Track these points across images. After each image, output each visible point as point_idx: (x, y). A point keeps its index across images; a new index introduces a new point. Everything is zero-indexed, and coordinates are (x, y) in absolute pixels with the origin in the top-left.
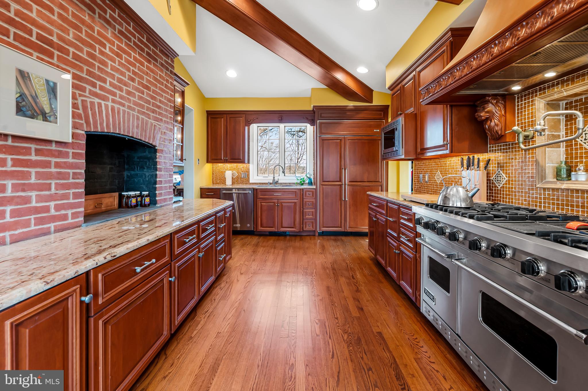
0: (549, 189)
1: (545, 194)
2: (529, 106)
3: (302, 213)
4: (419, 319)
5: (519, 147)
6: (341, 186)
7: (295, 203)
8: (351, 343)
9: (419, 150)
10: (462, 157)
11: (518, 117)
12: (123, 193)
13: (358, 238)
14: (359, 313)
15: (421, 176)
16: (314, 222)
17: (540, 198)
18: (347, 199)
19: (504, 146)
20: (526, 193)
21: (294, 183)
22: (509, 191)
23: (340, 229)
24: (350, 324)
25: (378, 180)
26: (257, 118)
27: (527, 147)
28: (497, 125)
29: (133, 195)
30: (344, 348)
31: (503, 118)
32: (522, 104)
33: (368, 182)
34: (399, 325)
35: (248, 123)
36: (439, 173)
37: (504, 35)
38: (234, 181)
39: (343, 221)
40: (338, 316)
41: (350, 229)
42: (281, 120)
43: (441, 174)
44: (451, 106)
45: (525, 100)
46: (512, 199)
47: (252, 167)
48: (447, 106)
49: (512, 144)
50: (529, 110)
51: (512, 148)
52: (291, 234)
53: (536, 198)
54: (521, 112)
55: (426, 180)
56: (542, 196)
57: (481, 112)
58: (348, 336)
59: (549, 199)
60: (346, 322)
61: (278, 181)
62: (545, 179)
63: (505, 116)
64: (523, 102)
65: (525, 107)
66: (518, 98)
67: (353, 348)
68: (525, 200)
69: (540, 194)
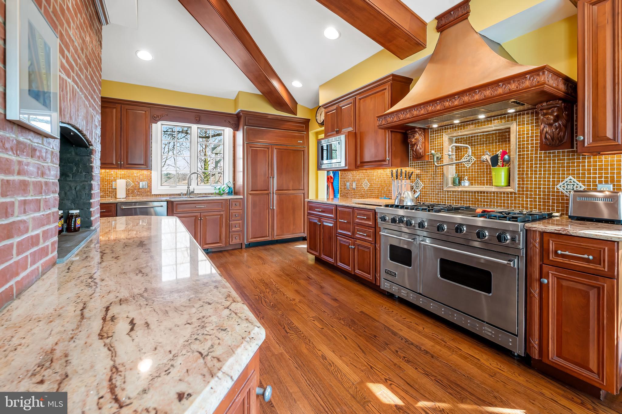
0: (450, 191)
1: (448, 195)
2: (438, 138)
3: (228, 226)
4: (377, 295)
5: (434, 164)
6: (268, 194)
7: (221, 215)
8: (350, 325)
9: (359, 163)
10: (392, 169)
11: (431, 144)
12: (71, 212)
13: (285, 245)
14: (337, 303)
15: (348, 184)
16: (241, 234)
17: (445, 197)
18: (274, 208)
19: (421, 163)
20: (436, 194)
21: (212, 194)
22: (425, 194)
23: (268, 238)
24: (338, 312)
25: (301, 188)
26: (167, 115)
27: (439, 165)
28: (421, 149)
29: (76, 213)
30: (348, 330)
31: (424, 145)
32: (433, 136)
33: (293, 190)
34: (369, 303)
35: (155, 119)
36: (367, 181)
37: (454, 97)
38: (129, 192)
39: (270, 230)
40: (325, 310)
41: (277, 237)
42: (199, 120)
43: (369, 182)
44: (391, 131)
45: (436, 134)
46: (427, 198)
47: (155, 175)
48: (388, 131)
49: (427, 162)
50: (438, 140)
51: (427, 165)
52: (214, 250)
53: (443, 197)
54: (433, 141)
55: (354, 187)
56: (447, 196)
57: (412, 139)
58: (344, 321)
59: (450, 197)
60: (333, 312)
61: (193, 192)
62: (448, 185)
63: (425, 143)
64: (434, 135)
65: (436, 139)
66: (431, 132)
67: (354, 327)
68: (436, 199)
69: (445, 195)
